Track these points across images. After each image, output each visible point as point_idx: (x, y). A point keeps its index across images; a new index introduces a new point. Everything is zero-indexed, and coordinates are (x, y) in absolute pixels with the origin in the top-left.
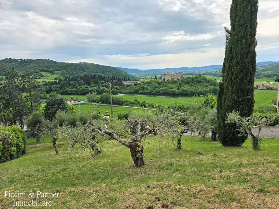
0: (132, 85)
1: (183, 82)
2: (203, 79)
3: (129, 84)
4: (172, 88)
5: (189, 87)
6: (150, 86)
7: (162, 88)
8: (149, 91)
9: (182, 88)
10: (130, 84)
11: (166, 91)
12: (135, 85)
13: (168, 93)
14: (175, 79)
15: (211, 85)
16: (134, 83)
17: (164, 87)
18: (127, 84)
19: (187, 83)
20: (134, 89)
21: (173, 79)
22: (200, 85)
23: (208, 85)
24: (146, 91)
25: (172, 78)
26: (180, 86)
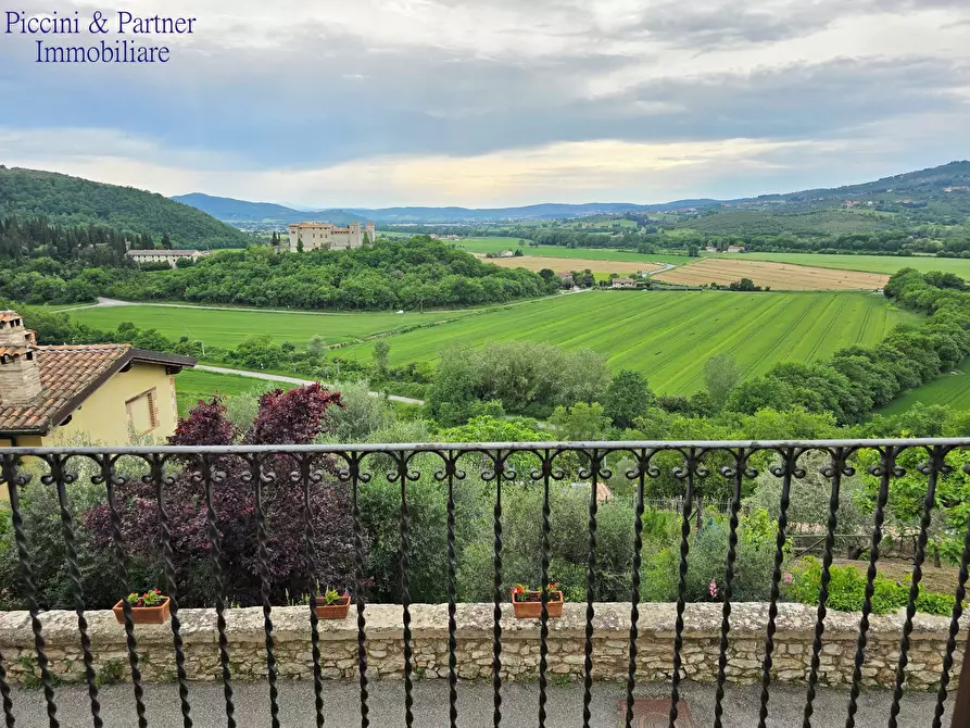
0: (166, 266)
1: (359, 259)
2: (433, 251)
3: (156, 259)
4: (309, 281)
5: (376, 277)
6: (236, 268)
7: (275, 281)
8: (223, 289)
9: (350, 279)
10: (163, 259)
11: (286, 291)
12: (182, 264)
13: (294, 296)
14: (332, 248)
15: (456, 271)
16: (176, 258)
17: (287, 275)
18: (149, 259)
19: (374, 263)
20: (168, 281)
21: (326, 246)
22: (417, 271)
23: (445, 272)
24: (212, 288)
25: (326, 241)
26: (346, 274)
